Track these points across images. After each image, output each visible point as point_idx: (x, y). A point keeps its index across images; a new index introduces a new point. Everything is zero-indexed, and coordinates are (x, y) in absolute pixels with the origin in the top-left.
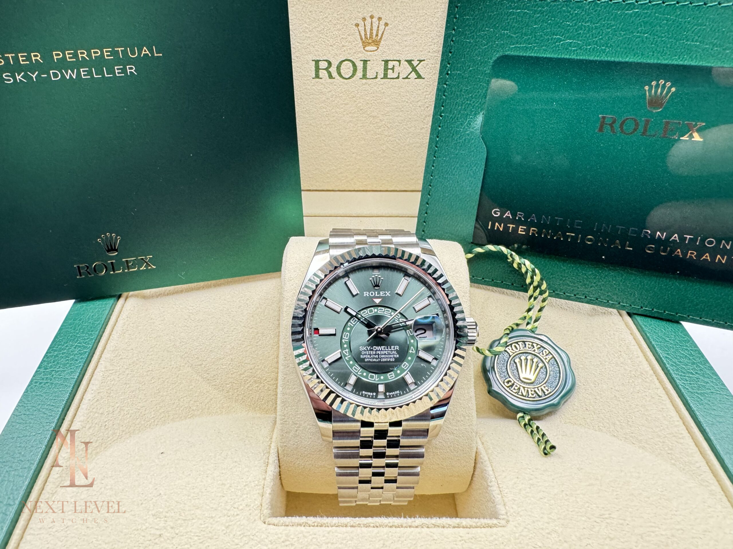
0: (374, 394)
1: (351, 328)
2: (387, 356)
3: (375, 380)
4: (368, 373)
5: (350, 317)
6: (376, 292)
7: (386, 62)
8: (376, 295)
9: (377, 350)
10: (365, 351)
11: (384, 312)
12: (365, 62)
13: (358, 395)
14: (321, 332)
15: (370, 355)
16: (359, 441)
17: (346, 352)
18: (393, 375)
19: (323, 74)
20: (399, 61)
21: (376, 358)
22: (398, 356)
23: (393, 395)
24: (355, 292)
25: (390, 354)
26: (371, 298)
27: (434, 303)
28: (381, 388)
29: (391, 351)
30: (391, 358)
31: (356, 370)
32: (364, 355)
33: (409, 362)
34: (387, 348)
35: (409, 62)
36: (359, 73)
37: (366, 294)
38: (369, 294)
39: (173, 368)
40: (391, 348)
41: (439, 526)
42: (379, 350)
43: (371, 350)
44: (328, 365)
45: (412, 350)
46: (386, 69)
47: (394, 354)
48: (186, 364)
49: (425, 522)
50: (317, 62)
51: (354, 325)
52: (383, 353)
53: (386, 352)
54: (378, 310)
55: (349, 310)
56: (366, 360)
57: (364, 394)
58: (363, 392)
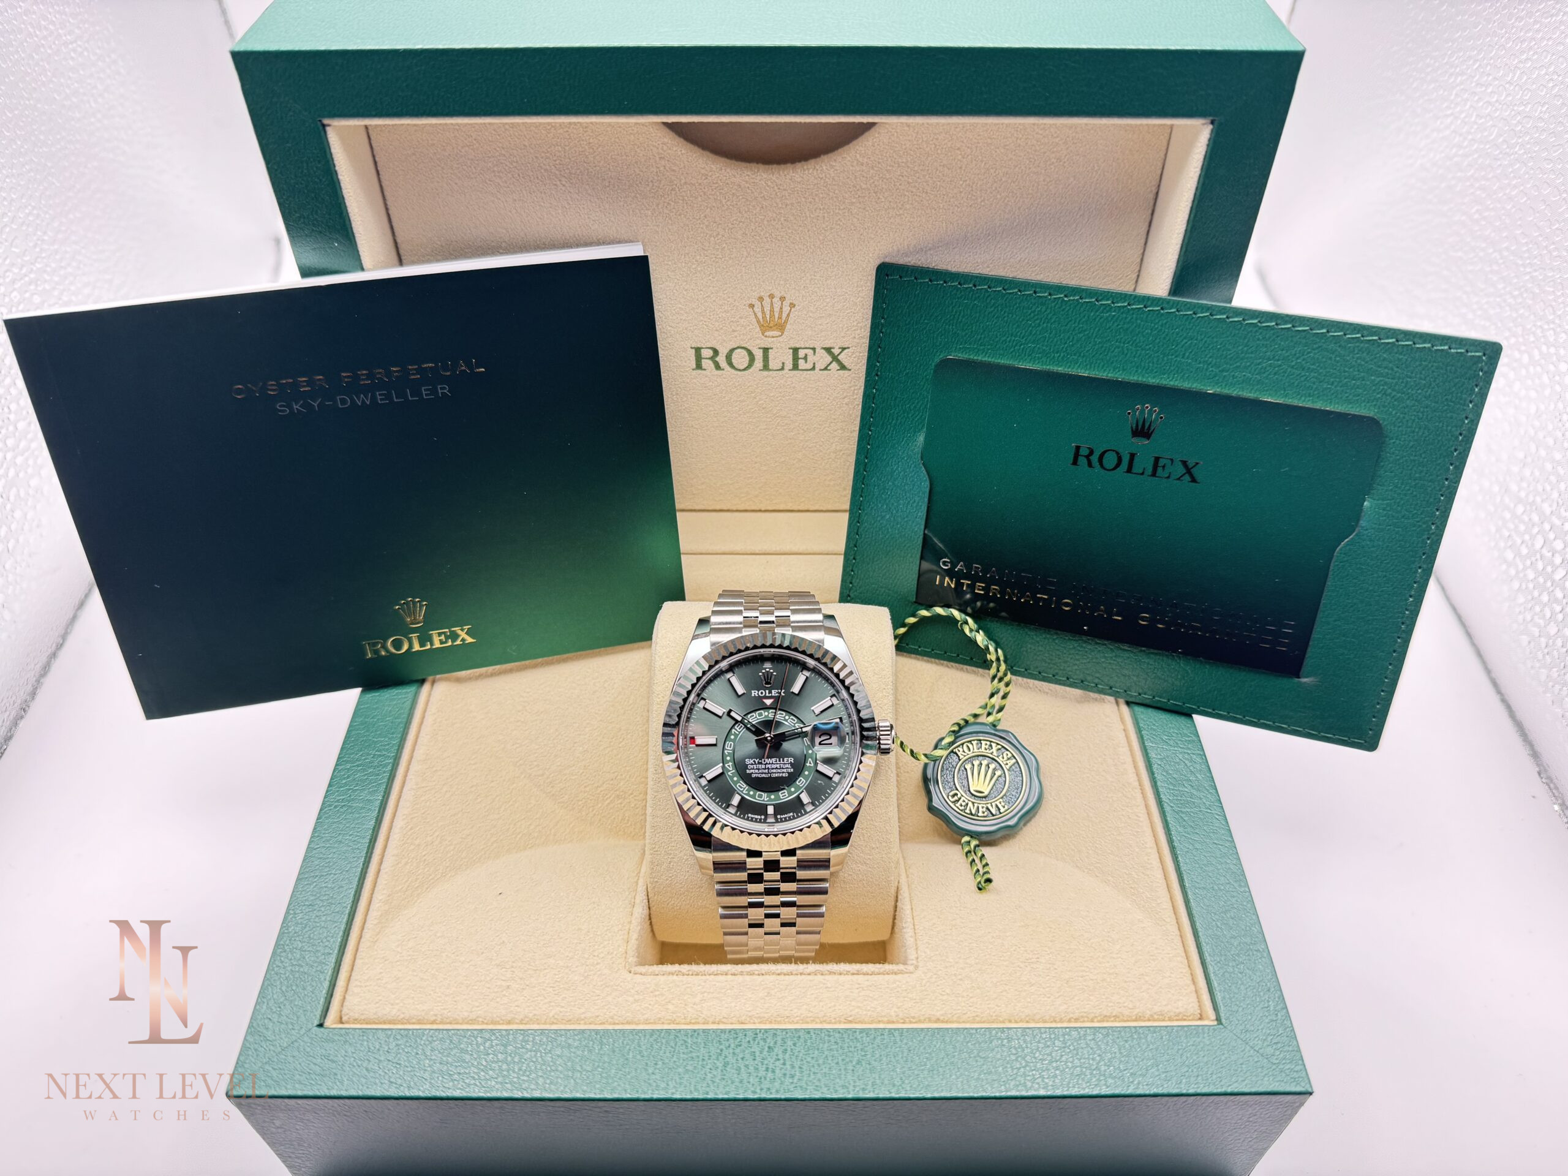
0: (763, 817)
1: (736, 735)
2: (779, 771)
3: (763, 800)
4: (755, 791)
5: (733, 722)
6: (767, 691)
7: (795, 351)
8: (767, 695)
9: (766, 763)
10: (752, 764)
11: (777, 716)
12: (766, 351)
13: (743, 818)
14: (699, 741)
15: (759, 769)
16: (746, 874)
17: (729, 766)
18: (786, 794)
19: (707, 364)
20: (814, 349)
21: (766, 773)
22: (792, 770)
23: (785, 818)
24: (740, 690)
25: (783, 768)
26: (760, 699)
27: (839, 704)
28: (771, 810)
29: (784, 764)
30: (783, 773)
31: (741, 788)
32: (751, 769)
33: (806, 778)
34: (780, 761)
35: (828, 350)
36: (759, 363)
37: (754, 693)
38: (758, 693)
39: (504, 780)
40: (783, 761)
41: (835, 973)
42: (769, 763)
43: (759, 763)
44: (707, 782)
45: (810, 763)
46: (796, 358)
47: (787, 768)
48: (522, 773)
49: (818, 968)
50: (698, 350)
51: (740, 732)
52: (774, 766)
53: (778, 766)
54: (769, 714)
55: (733, 714)
56: (754, 776)
57: (750, 816)
58: (749, 814)
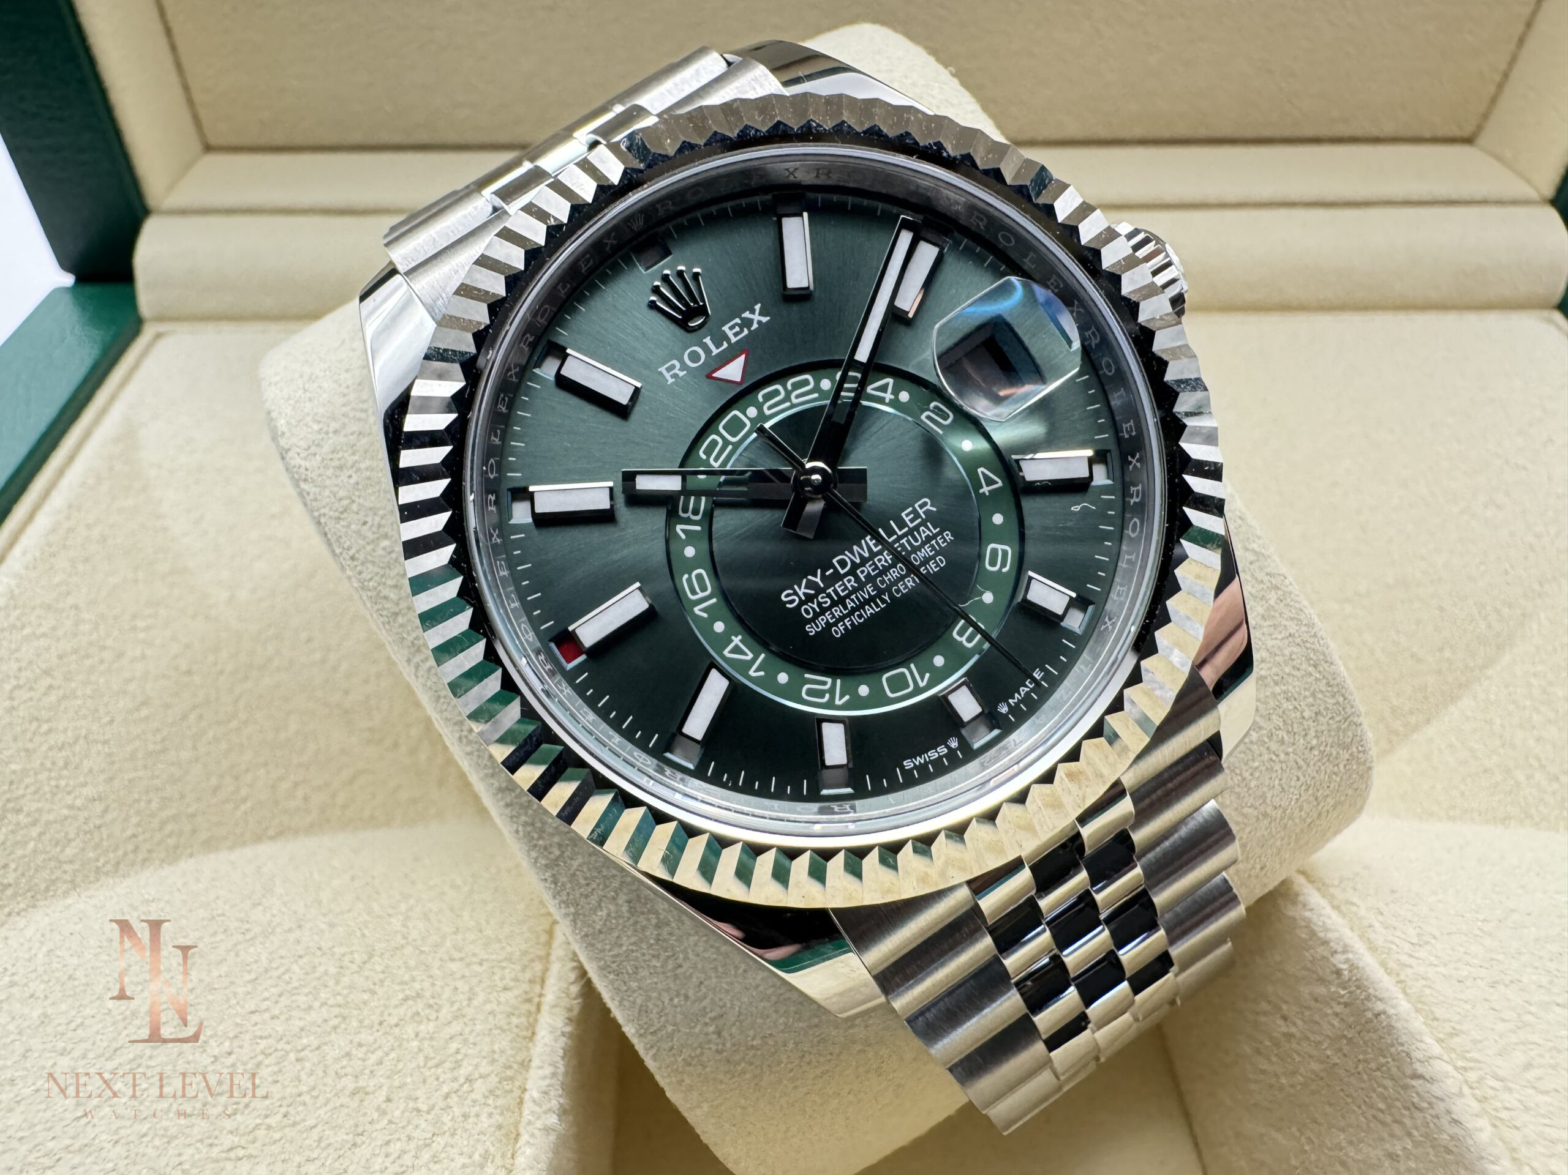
0: (954, 743)
1: (698, 540)
2: (907, 565)
3: (918, 691)
4: (872, 678)
6: (708, 340)
8: (715, 351)
9: (855, 566)
11: (787, 398)
13: (894, 787)
14: (589, 635)
15: (841, 601)
17: (736, 650)
21: (871, 600)
23: (1027, 700)
24: (619, 390)
25: (915, 549)
26: (704, 376)
28: (966, 705)
29: (911, 532)
30: (926, 560)
31: (821, 694)
32: (817, 615)
34: (890, 532)
37: (670, 372)
38: (684, 367)
40: (902, 524)
42: (864, 561)
43: (830, 581)
44: (701, 749)
45: (990, 482)
47: (929, 539)
51: (703, 523)
52: (883, 561)
53: (894, 552)
54: (759, 407)
55: (644, 484)
56: (838, 631)
57: (912, 769)
58: (905, 763)
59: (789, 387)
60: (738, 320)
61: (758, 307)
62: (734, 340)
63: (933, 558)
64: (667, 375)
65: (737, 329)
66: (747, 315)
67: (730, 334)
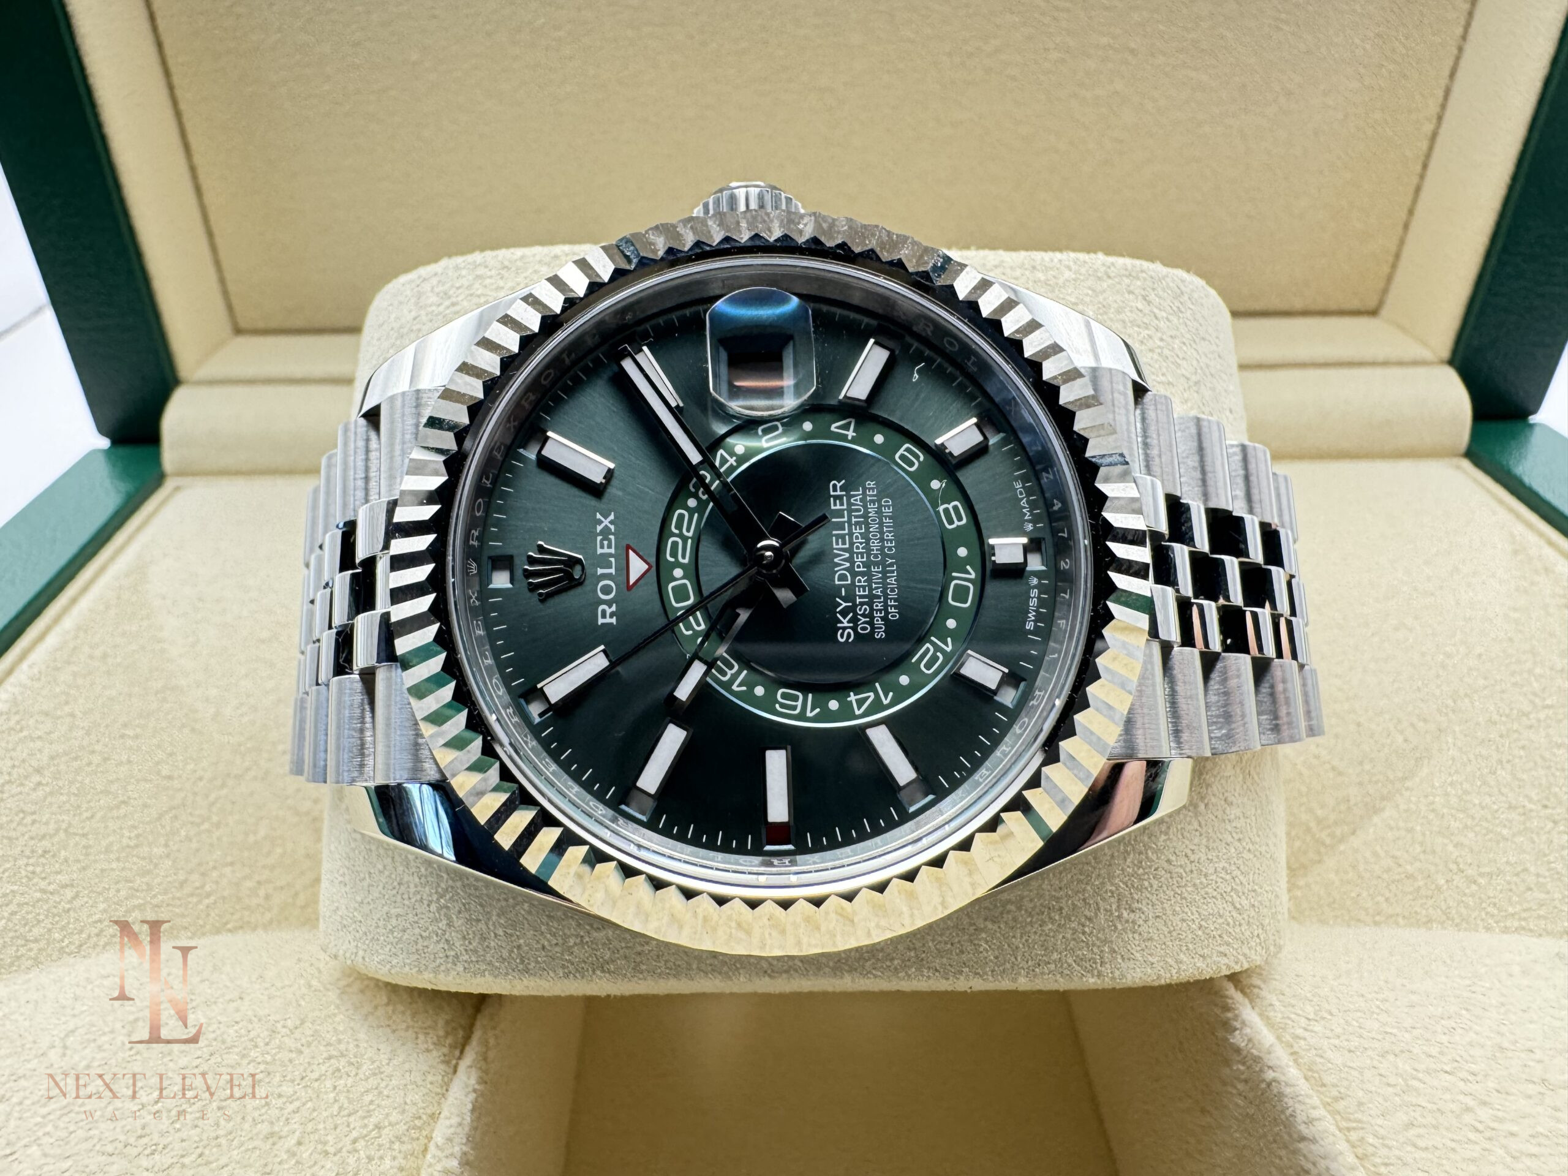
0: (1034, 581)
1: (753, 679)
2: (873, 530)
3: (976, 583)
4: (946, 612)
6: (600, 571)
8: (613, 571)
9: (850, 570)
10: (854, 620)
11: (685, 539)
13: (1043, 648)
14: (777, 810)
15: (872, 597)
17: (860, 703)
18: (952, 506)
21: (884, 573)
22: (871, 484)
24: (594, 664)
25: (866, 516)
26: (626, 592)
28: (1010, 553)
29: (850, 511)
30: (879, 512)
31: (934, 659)
32: (871, 623)
34: (841, 526)
37: (606, 615)
38: (609, 603)
40: (840, 514)
42: (851, 560)
43: (851, 596)
45: (846, 427)
47: (864, 500)
51: (743, 666)
52: (859, 547)
53: (857, 532)
54: (678, 565)
55: (683, 695)
56: (894, 614)
57: (1035, 625)
58: (1027, 628)
59: (677, 532)
60: (599, 538)
61: (598, 516)
62: (612, 551)
63: (880, 507)
64: (608, 620)
65: (606, 543)
66: (599, 528)
67: (606, 550)
